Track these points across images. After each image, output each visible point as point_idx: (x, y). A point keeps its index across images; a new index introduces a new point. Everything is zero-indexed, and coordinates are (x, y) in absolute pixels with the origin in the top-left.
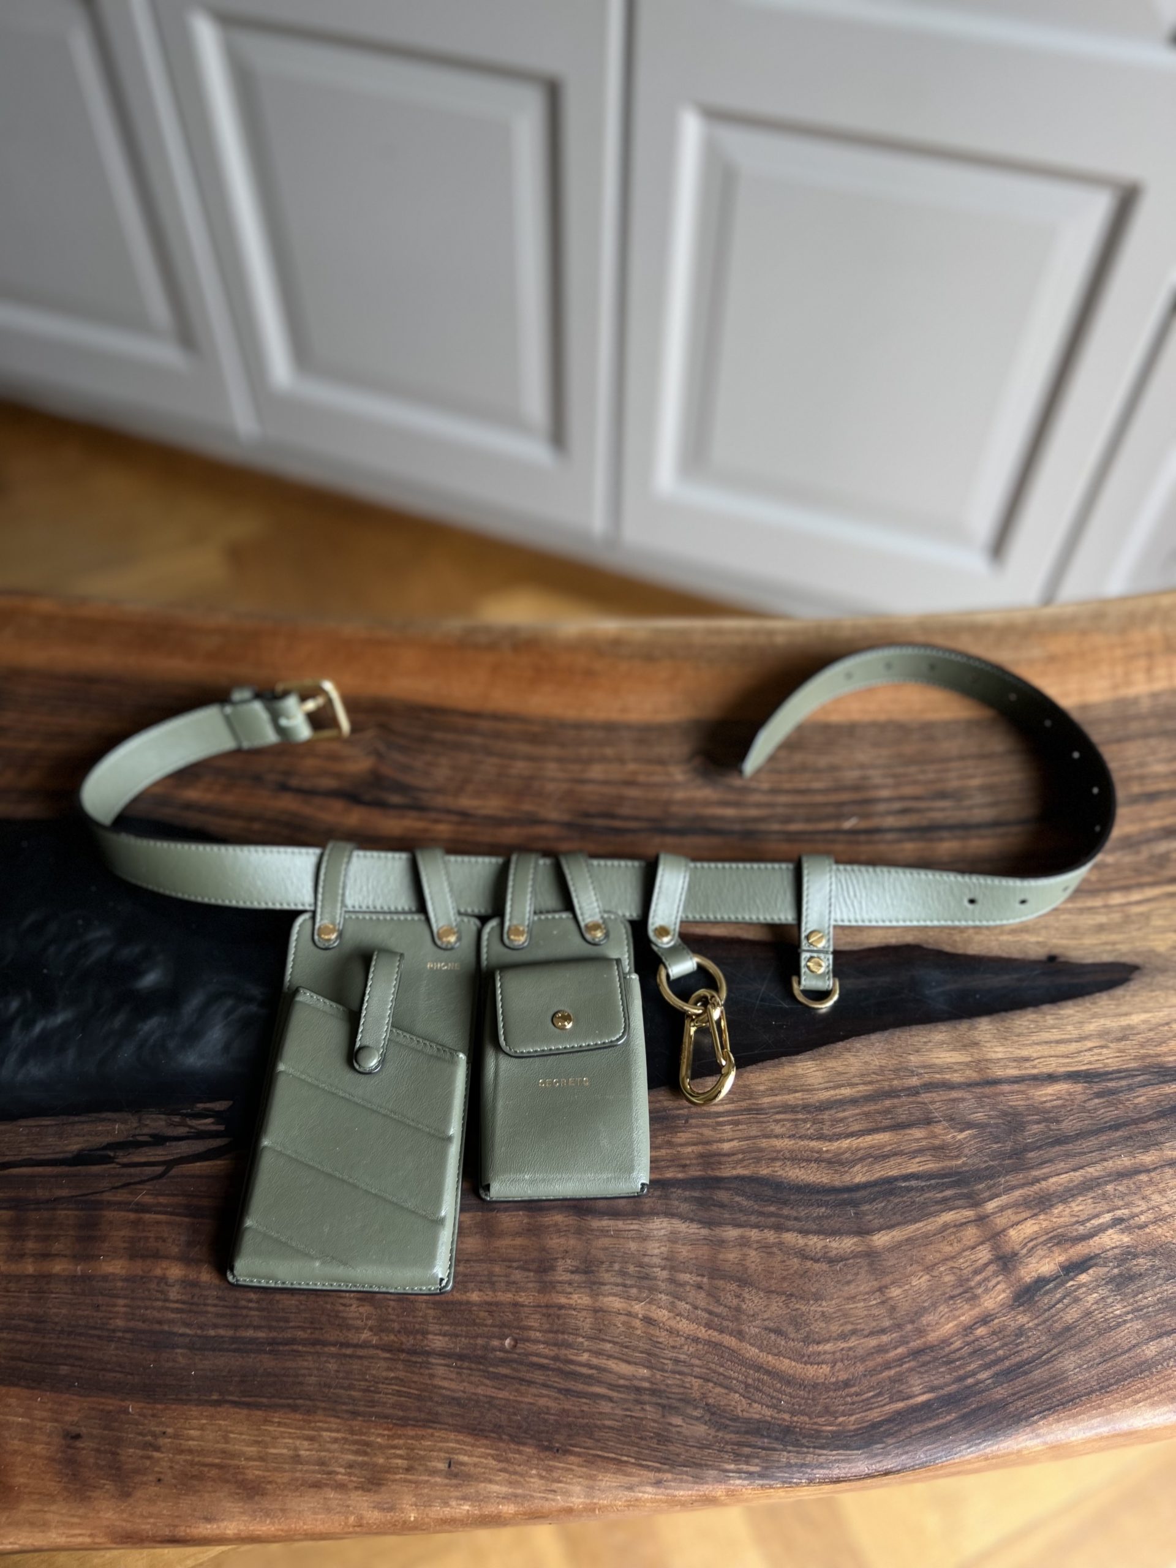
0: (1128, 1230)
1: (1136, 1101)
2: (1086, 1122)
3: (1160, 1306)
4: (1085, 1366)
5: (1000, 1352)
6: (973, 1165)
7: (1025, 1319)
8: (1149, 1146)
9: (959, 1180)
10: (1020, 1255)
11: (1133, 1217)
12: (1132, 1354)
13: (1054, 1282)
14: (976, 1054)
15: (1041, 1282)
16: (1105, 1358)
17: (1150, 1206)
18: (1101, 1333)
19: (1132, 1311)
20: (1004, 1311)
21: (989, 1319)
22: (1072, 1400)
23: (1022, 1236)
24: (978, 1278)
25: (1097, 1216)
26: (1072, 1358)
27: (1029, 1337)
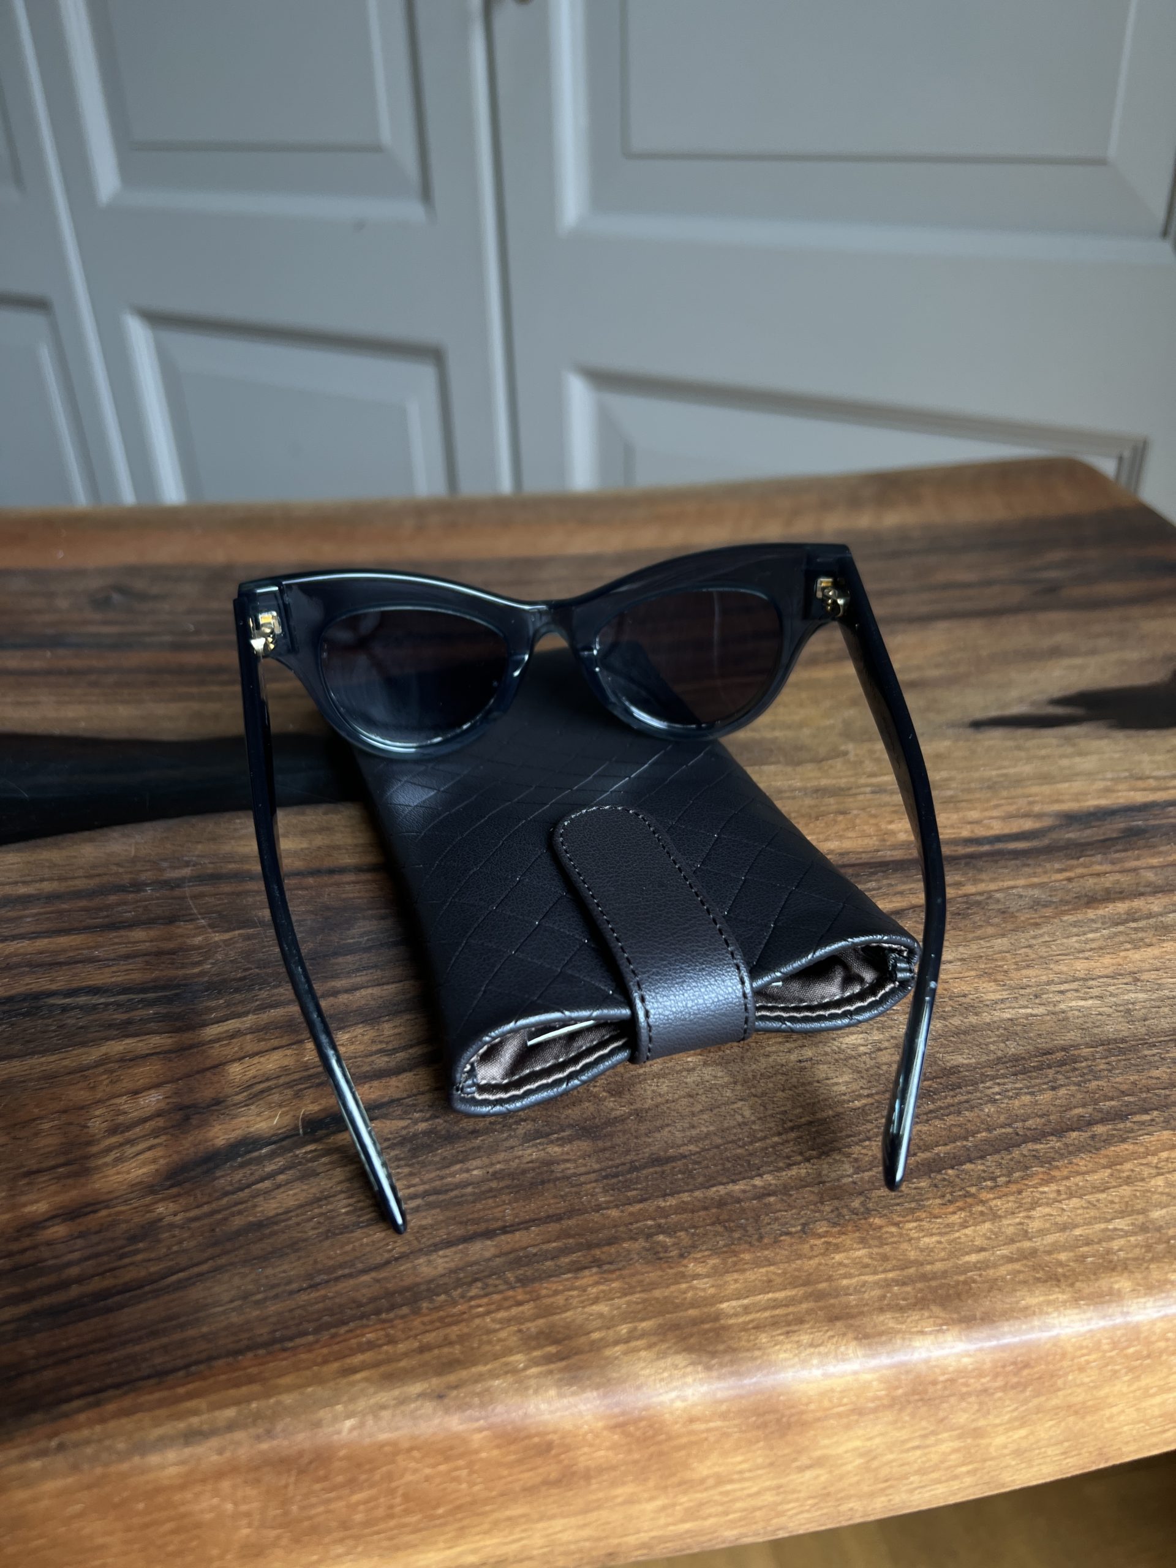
3: (494, 1184)
4: (260, 1297)
5: (74, 1271)
7: (172, 1207)
10: (230, 1101)
12: (382, 1274)
13: (273, 1146)
15: (247, 1145)
16: (318, 1279)
18: (329, 1234)
19: (426, 1194)
20: (132, 1195)
21: (89, 1209)
22: (187, 1366)
23: (252, 1073)
24: (113, 1140)
26: (237, 1281)
27: (159, 1241)
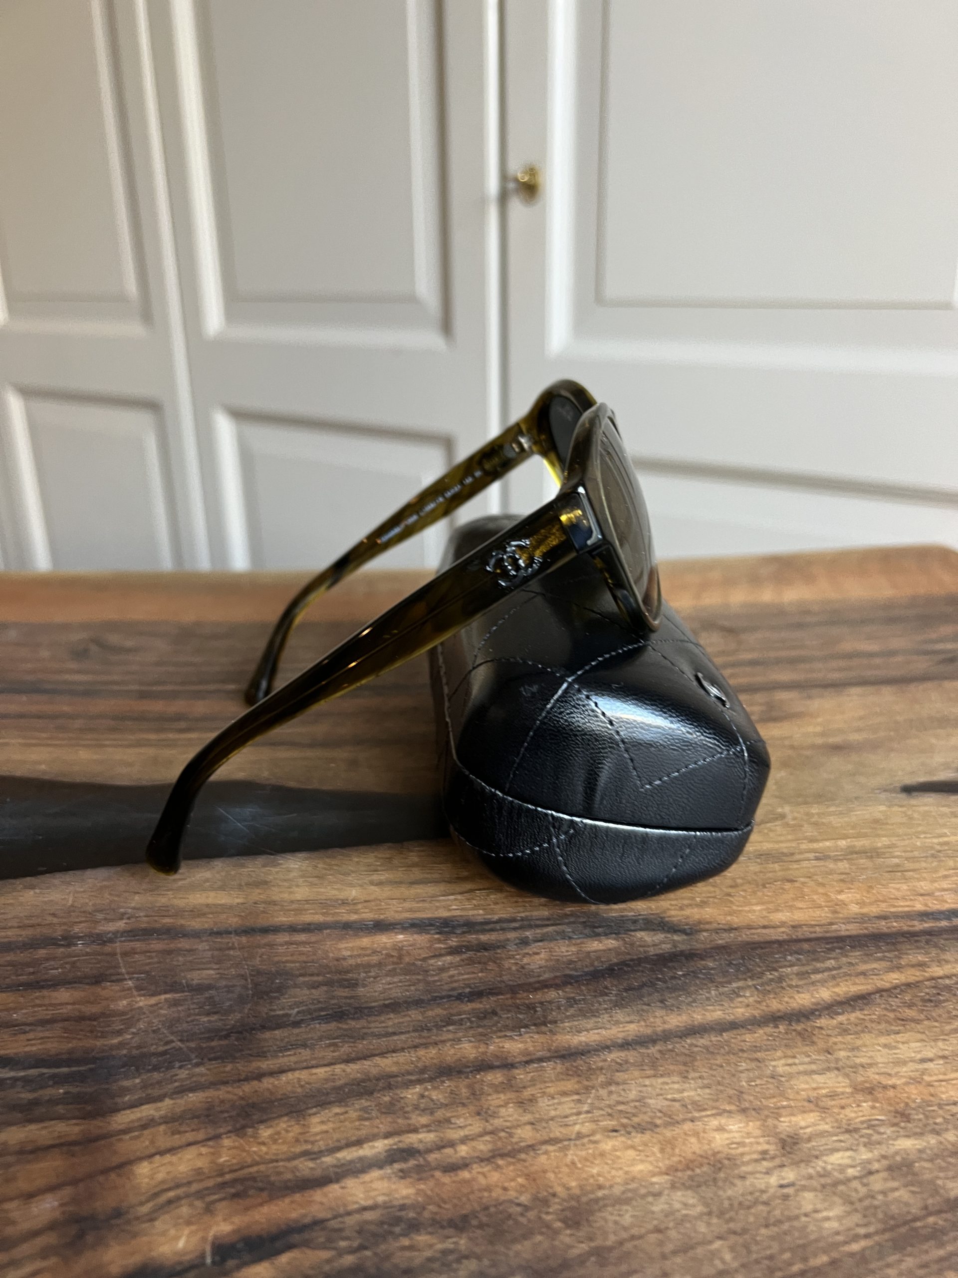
0: (421, 1172)
1: (525, 960)
2: (412, 988)
6: (139, 1047)
8: (526, 1026)
9: (91, 1070)
11: (444, 1147)
14: (256, 895)
17: (489, 1128)
23: (160, 1176)
25: (359, 1143)
